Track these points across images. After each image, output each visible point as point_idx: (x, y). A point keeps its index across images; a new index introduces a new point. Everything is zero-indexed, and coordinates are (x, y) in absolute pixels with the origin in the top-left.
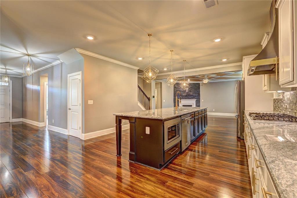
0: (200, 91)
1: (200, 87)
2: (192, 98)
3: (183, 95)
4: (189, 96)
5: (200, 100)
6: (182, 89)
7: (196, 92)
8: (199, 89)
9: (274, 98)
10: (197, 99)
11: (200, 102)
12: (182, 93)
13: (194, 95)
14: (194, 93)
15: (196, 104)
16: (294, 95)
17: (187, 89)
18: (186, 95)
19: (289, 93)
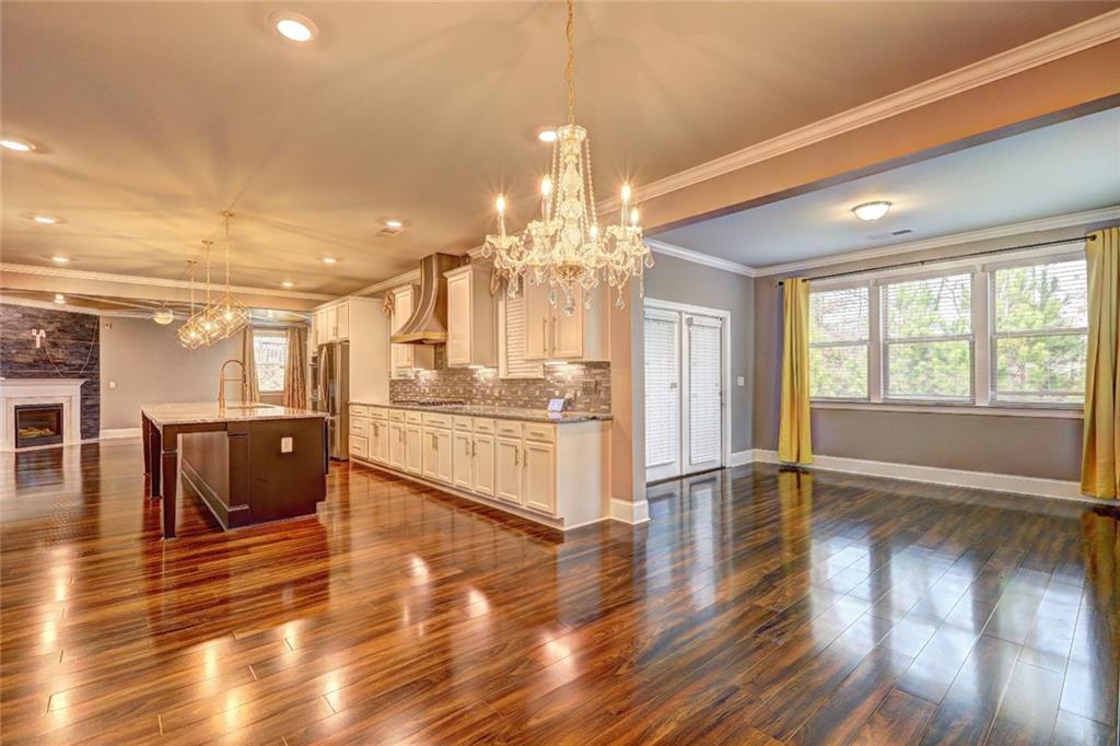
0: (101, 347)
1: (98, 330)
2: (66, 376)
3: (20, 359)
4: (50, 366)
5: (98, 383)
6: (15, 334)
7: (83, 350)
8: (97, 340)
9: (394, 377)
10: (85, 380)
11: (97, 390)
12: (14, 351)
13: (74, 362)
14: (71, 354)
15: (83, 400)
16: (439, 374)
17: (39, 336)
18: (35, 361)
19: (429, 372)
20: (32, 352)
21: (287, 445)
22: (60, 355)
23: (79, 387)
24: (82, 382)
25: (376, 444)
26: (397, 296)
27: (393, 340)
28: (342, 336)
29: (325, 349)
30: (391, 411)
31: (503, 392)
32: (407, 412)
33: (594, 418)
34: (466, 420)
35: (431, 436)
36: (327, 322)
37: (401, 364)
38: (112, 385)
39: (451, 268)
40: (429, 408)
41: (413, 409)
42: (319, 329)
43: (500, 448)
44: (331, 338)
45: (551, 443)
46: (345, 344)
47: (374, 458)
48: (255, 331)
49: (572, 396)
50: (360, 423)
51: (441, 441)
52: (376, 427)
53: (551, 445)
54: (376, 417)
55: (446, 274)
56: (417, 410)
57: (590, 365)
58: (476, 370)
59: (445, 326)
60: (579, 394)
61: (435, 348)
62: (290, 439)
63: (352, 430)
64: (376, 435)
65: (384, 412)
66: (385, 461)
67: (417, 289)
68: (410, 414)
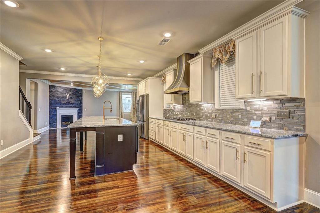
1: (82, 94)
2: (74, 107)
4: (70, 104)
5: (82, 109)
6: (62, 95)
7: (78, 99)
8: (82, 97)
9: (165, 108)
10: (79, 108)
11: (82, 111)
12: (61, 100)
13: (76, 103)
14: (75, 101)
15: (78, 114)
16: (184, 107)
17: (68, 95)
18: (66, 103)
19: (180, 106)
20: (66, 100)
21: (120, 138)
22: (72, 101)
23: (77, 110)
24: (78, 109)
25: (158, 134)
26: (167, 75)
27: (165, 92)
28: (147, 92)
29: (141, 97)
30: (165, 122)
31: (217, 115)
32: (171, 123)
33: (297, 135)
34: (202, 130)
35: (182, 135)
36: (142, 88)
37: (168, 102)
38: (85, 110)
39: (190, 59)
40: (181, 122)
41: (174, 122)
42: (140, 91)
43: (223, 147)
44: (143, 93)
45: (268, 151)
46: (148, 96)
47: (158, 140)
48: (123, 93)
49: (268, 119)
50: (153, 126)
51: (188, 138)
52: (159, 128)
53: (268, 153)
54: (159, 123)
55: (189, 62)
56: (176, 122)
57: (283, 101)
58: (202, 104)
59: (188, 84)
60: (273, 118)
61: (182, 95)
62: (122, 135)
63: (150, 128)
64: (159, 131)
65: (162, 122)
66: (162, 142)
67: (175, 71)
68: (173, 124)
